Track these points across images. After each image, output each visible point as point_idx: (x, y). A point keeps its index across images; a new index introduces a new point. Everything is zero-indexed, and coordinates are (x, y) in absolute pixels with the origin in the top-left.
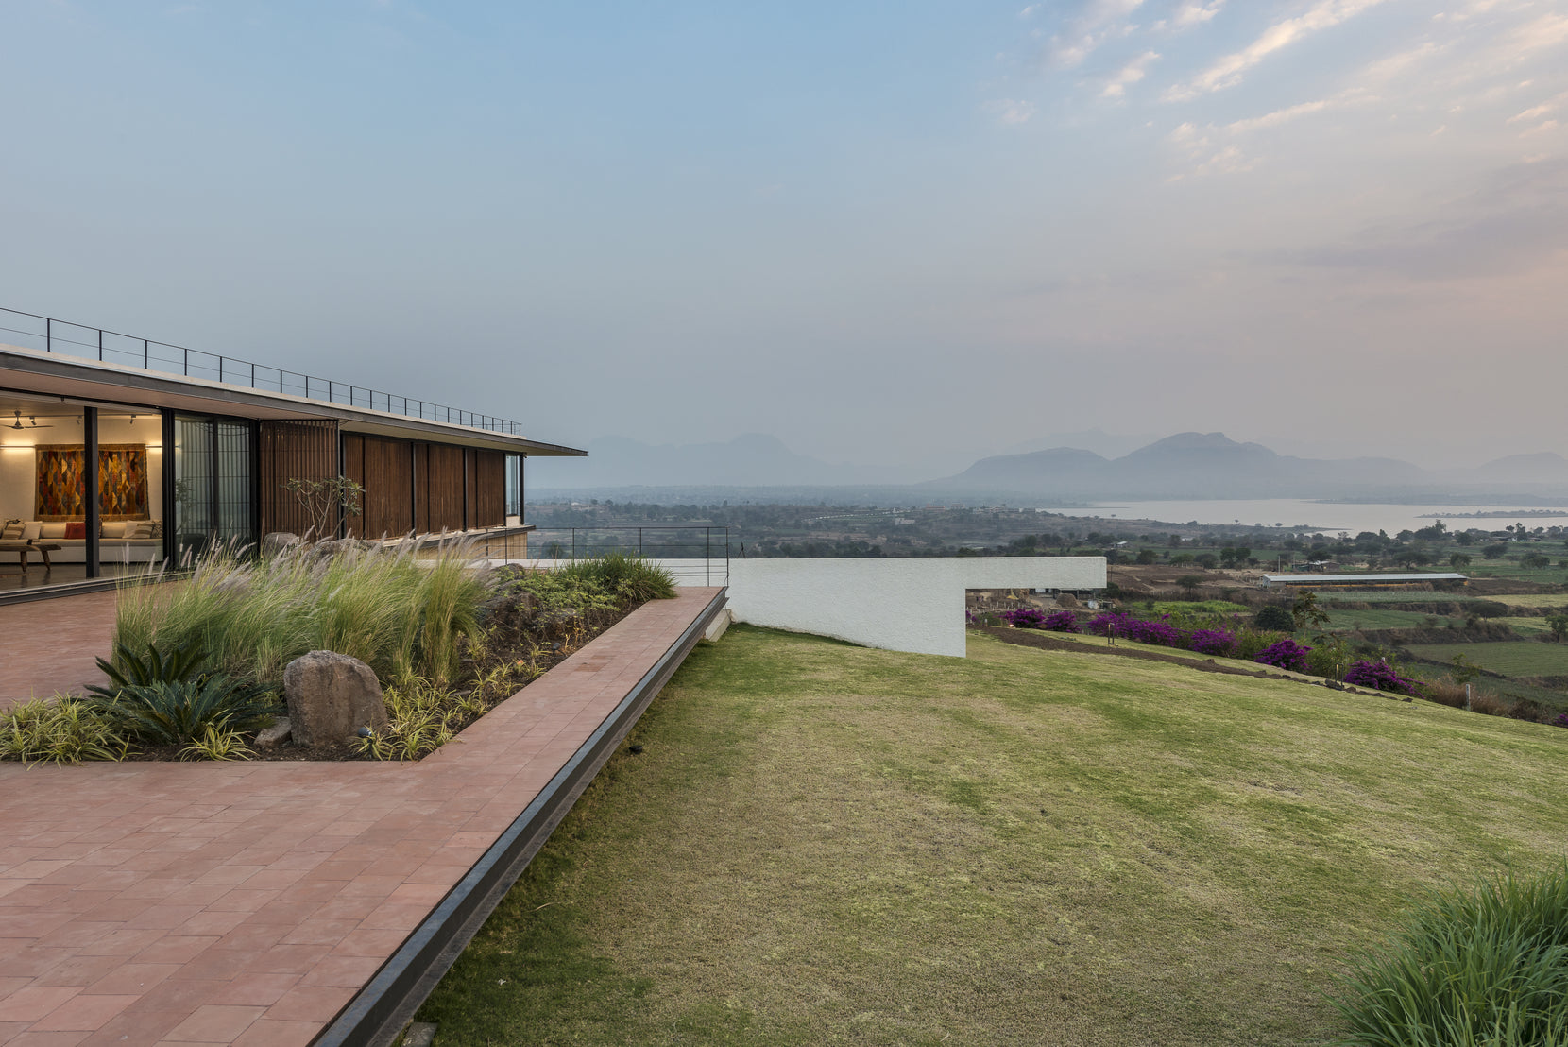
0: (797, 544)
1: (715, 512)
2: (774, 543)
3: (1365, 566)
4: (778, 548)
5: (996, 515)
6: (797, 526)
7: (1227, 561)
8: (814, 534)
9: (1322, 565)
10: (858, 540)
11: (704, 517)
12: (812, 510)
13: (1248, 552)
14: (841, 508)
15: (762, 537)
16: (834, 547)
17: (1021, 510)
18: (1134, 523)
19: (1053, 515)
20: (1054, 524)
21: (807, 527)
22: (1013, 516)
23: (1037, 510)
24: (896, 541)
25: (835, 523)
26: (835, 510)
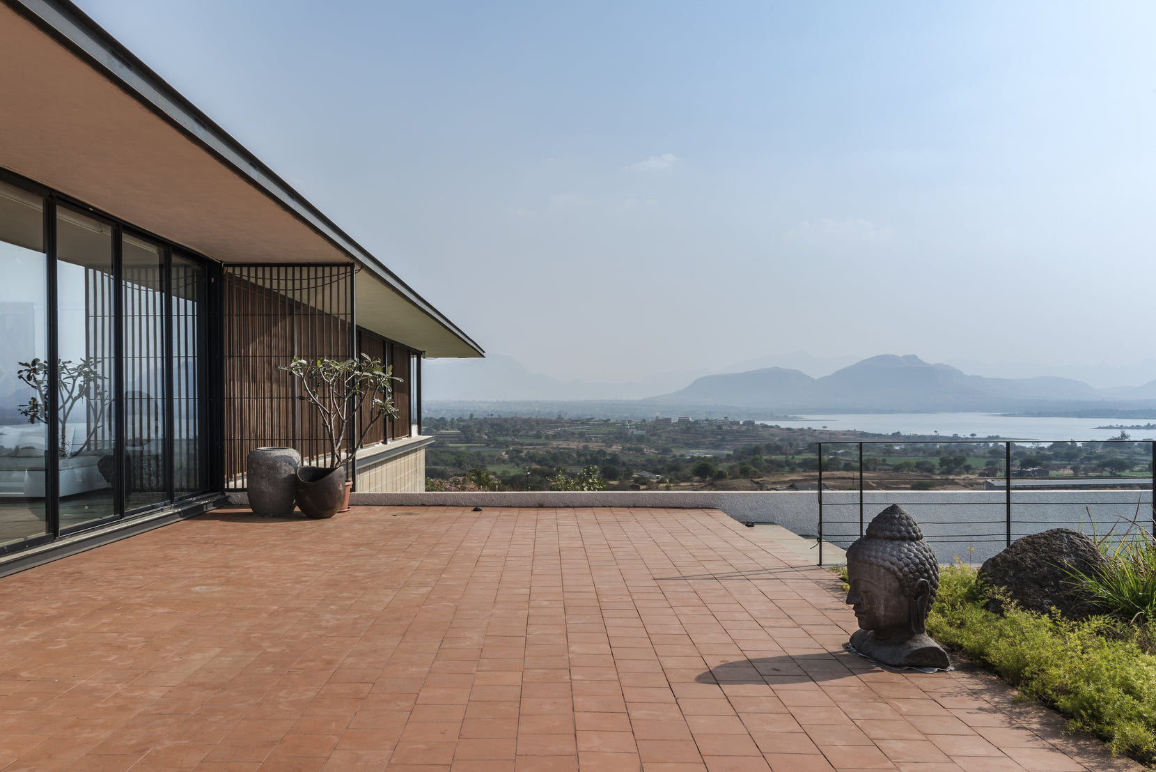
0: (540, 452)
1: (463, 424)
2: (519, 451)
3: (1068, 472)
4: (524, 457)
5: (720, 427)
6: (538, 436)
7: (945, 467)
8: (555, 443)
9: (1033, 471)
10: (596, 449)
11: (452, 428)
12: (551, 422)
13: (963, 459)
14: (577, 421)
15: (507, 446)
16: (575, 456)
17: (741, 423)
18: (845, 433)
19: (771, 427)
20: (772, 435)
21: (547, 437)
22: (735, 427)
23: (757, 423)
24: (629, 449)
25: (573, 433)
26: (573, 422)
